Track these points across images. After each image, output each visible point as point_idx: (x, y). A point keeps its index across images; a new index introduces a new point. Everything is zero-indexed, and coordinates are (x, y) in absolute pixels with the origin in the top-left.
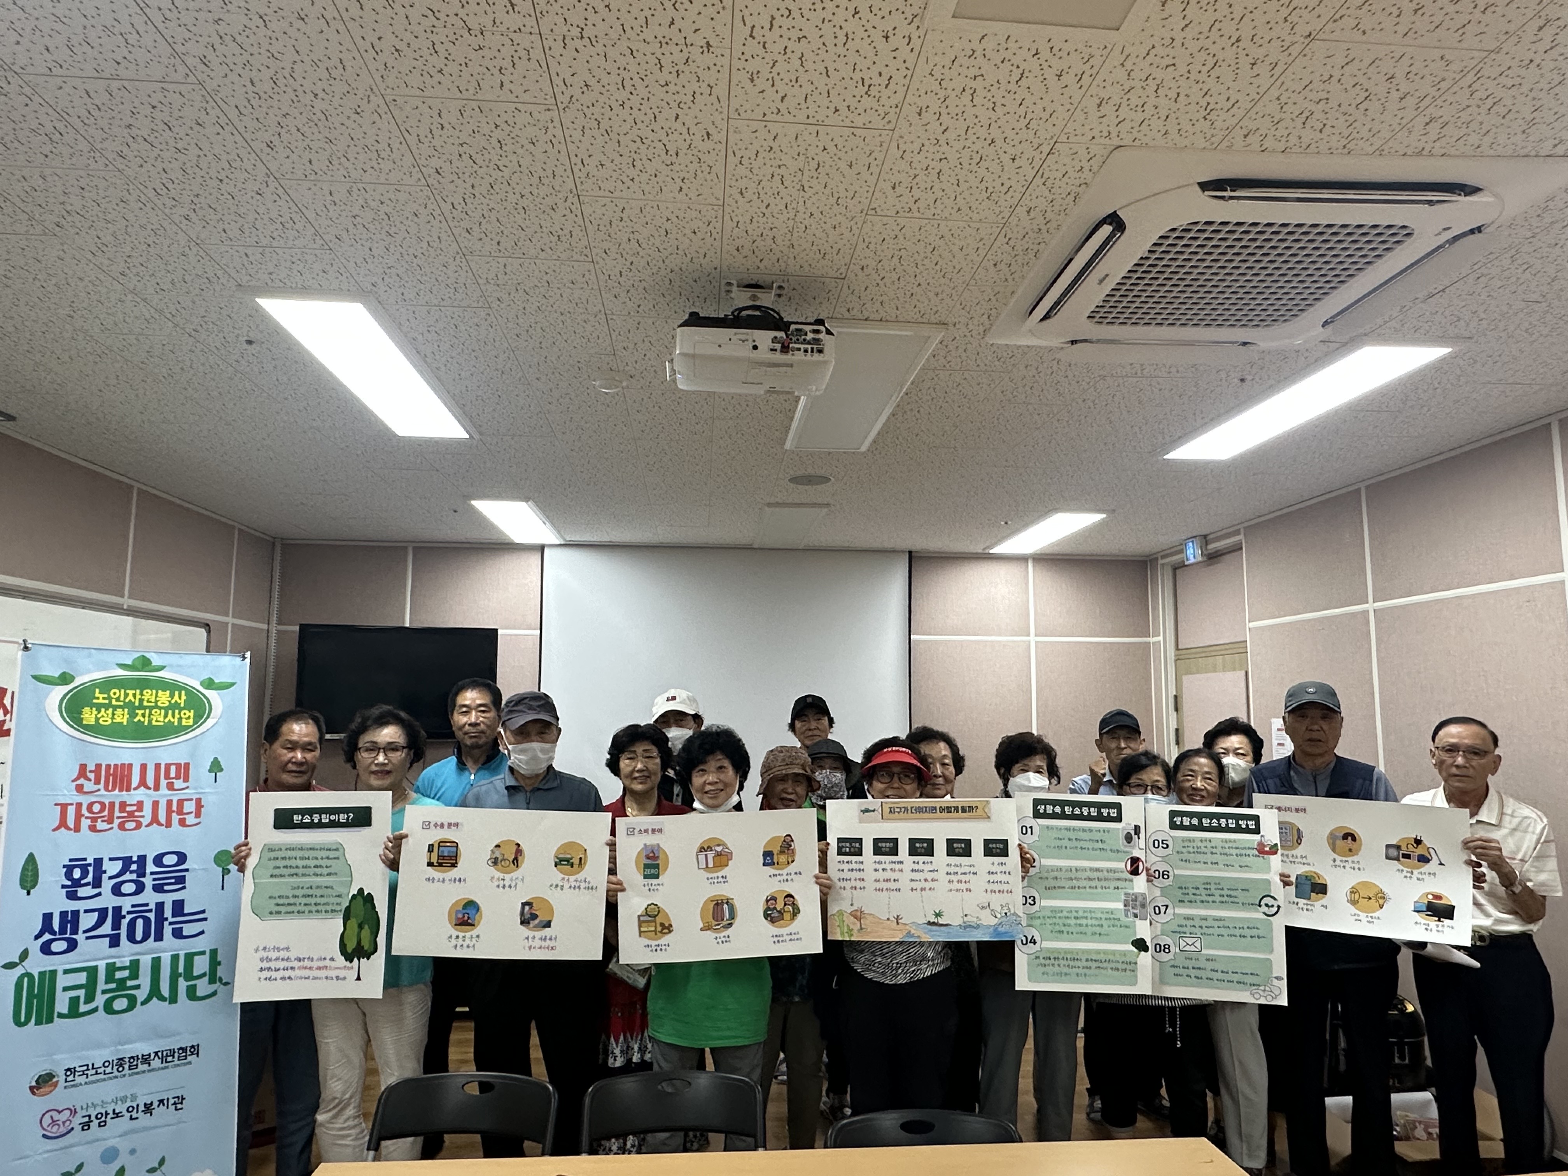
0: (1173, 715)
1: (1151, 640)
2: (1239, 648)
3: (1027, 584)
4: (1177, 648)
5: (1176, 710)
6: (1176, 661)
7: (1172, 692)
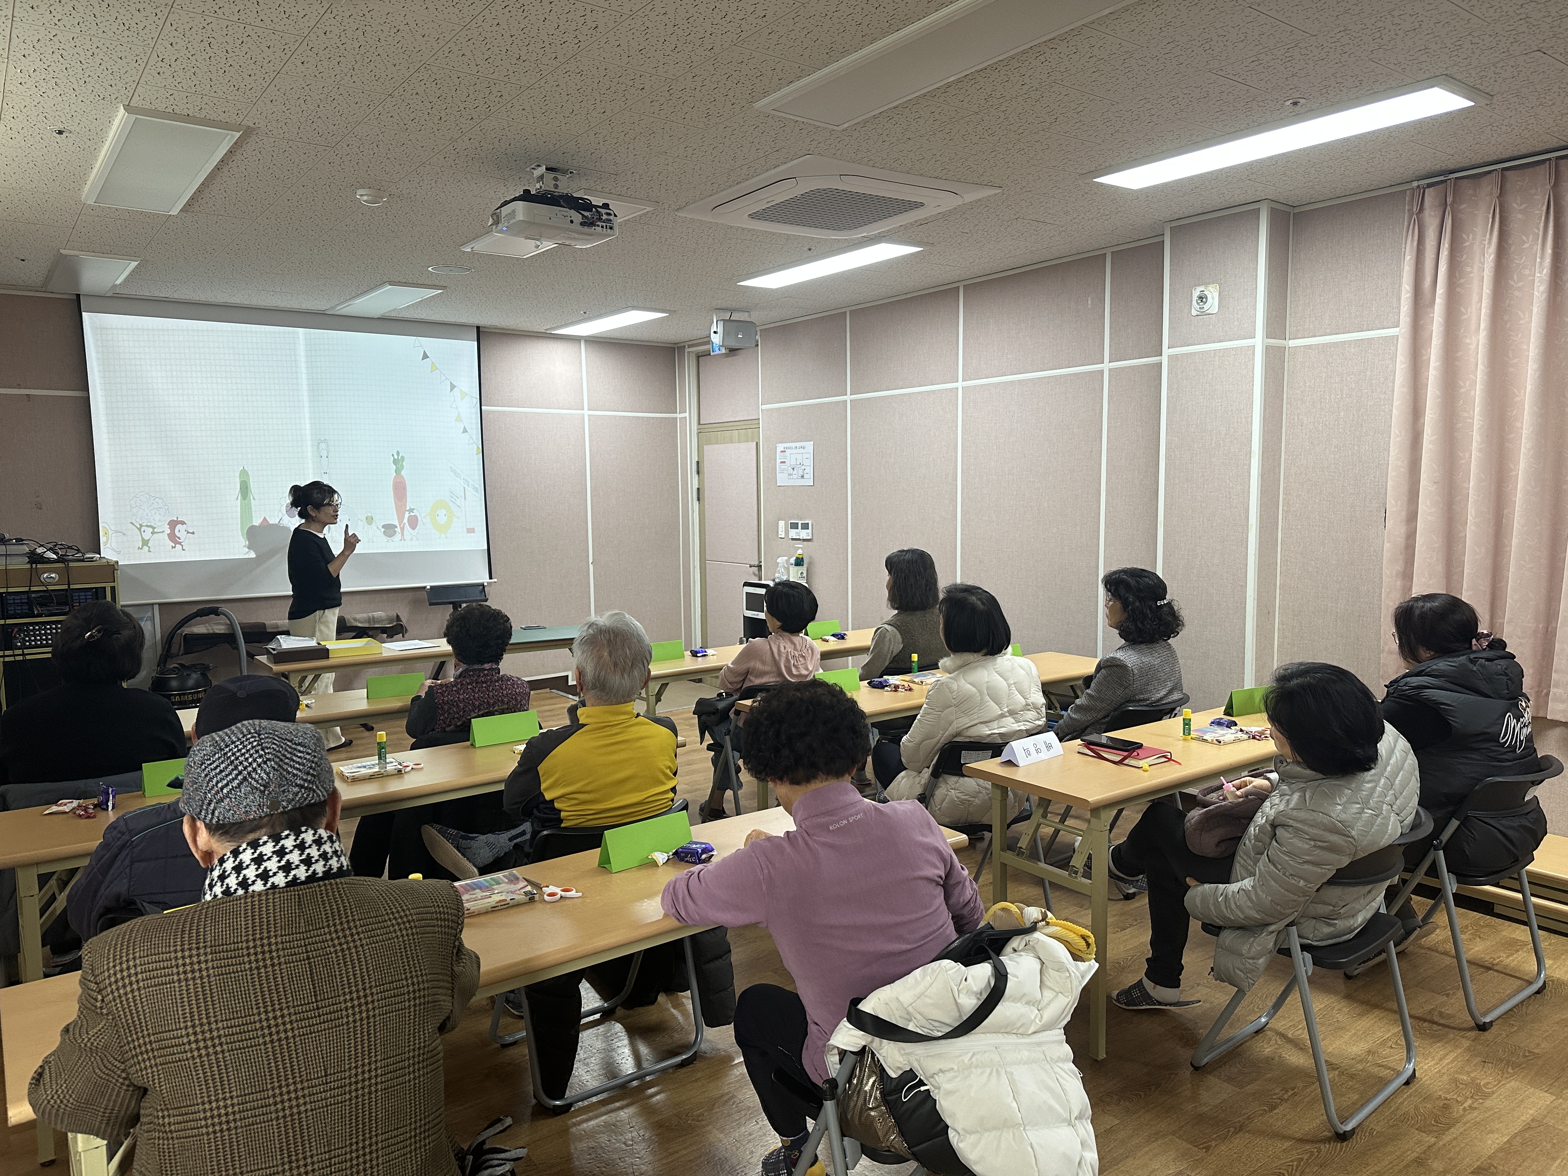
0: (696, 477)
1: (678, 416)
2: (752, 424)
3: (580, 363)
4: (699, 424)
5: (698, 473)
6: (698, 433)
7: (695, 459)
